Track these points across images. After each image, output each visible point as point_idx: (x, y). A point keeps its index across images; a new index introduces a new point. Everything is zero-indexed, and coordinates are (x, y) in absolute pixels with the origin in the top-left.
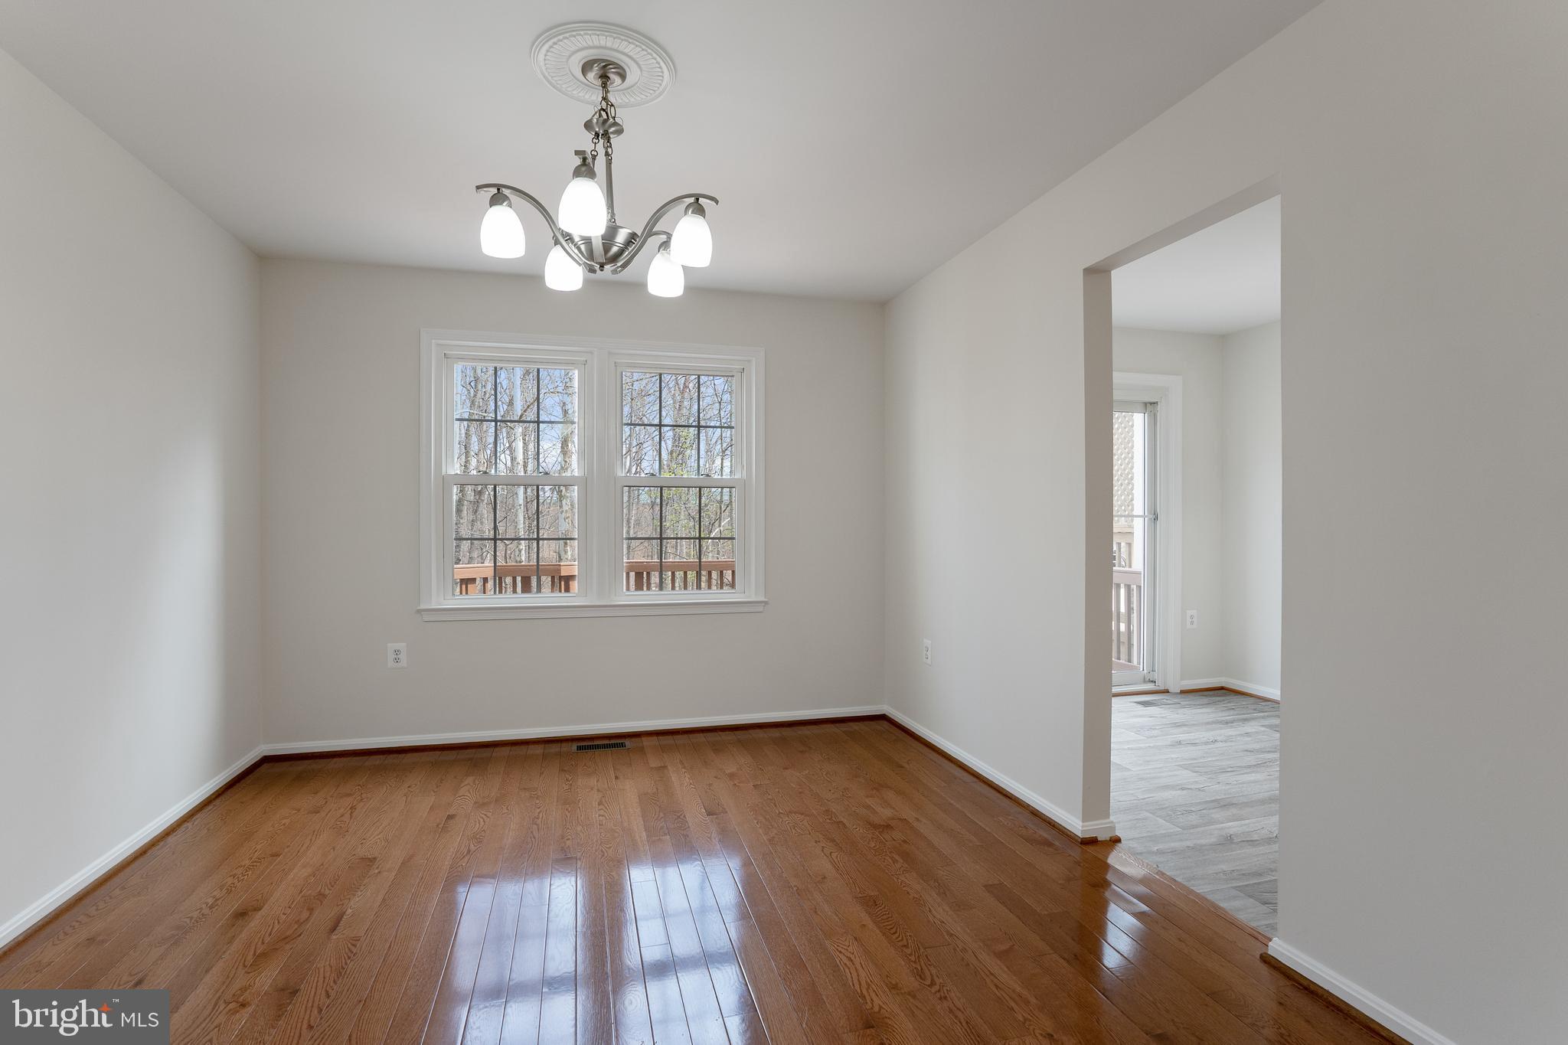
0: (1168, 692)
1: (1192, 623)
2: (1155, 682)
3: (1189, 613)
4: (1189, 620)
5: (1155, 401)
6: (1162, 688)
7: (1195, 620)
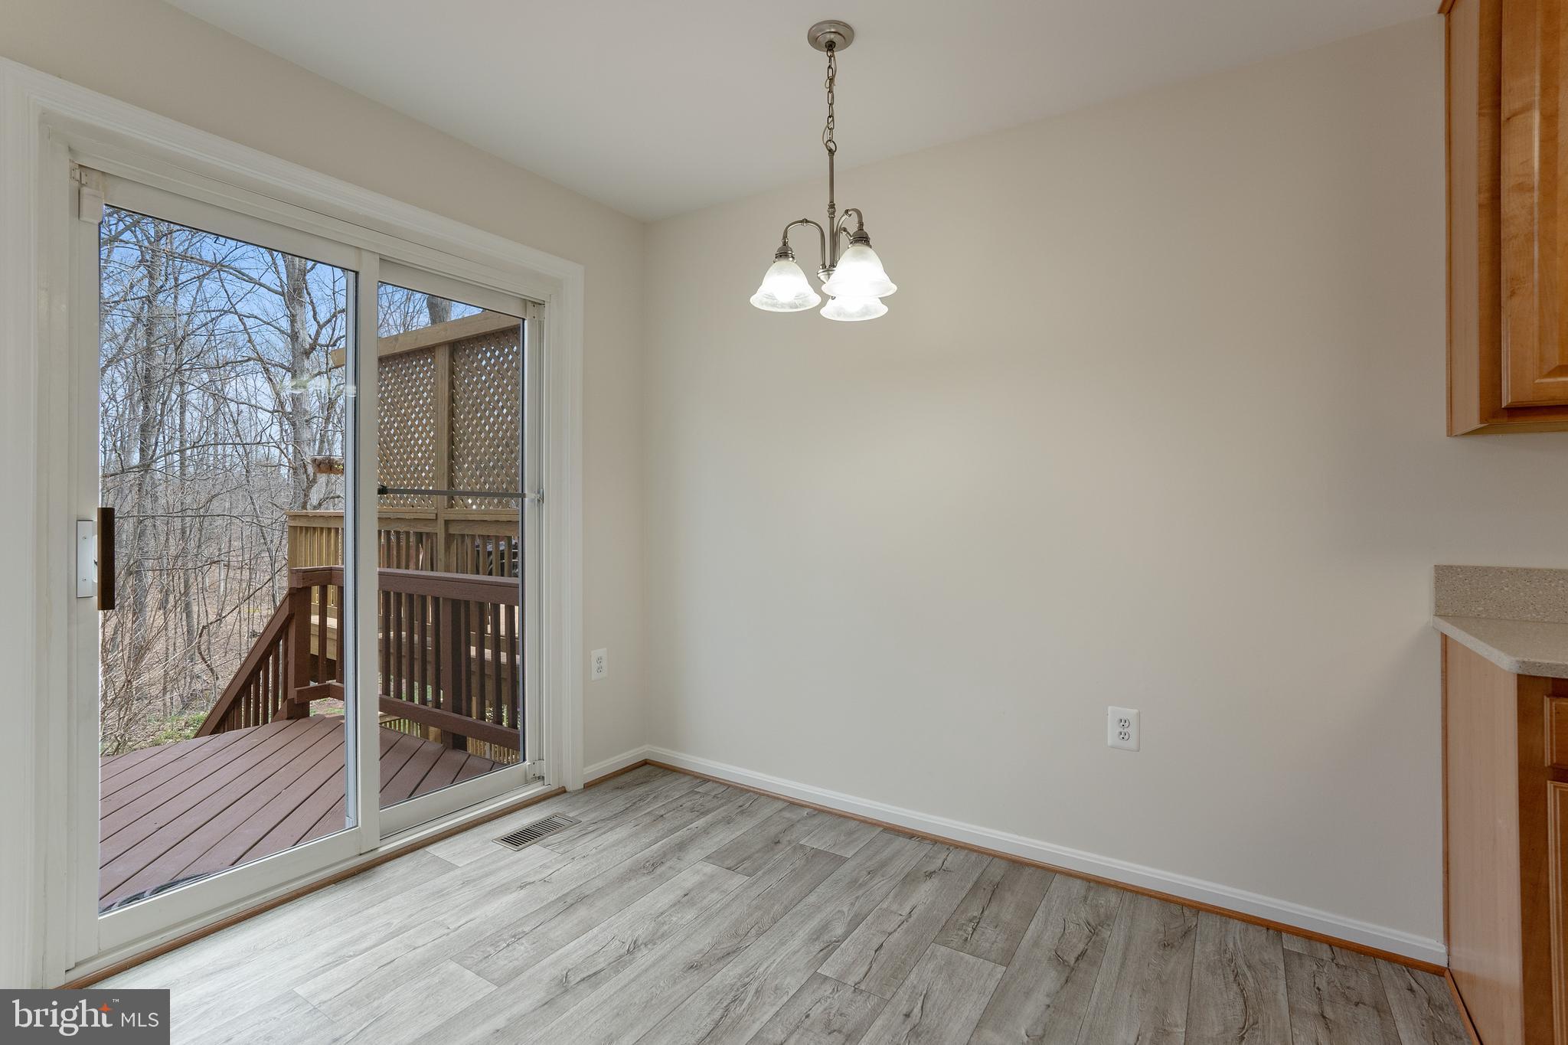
0: (565, 792)
1: (600, 670)
2: (543, 777)
3: (595, 654)
4: (595, 665)
5: (540, 297)
6: (554, 787)
7: (604, 664)
